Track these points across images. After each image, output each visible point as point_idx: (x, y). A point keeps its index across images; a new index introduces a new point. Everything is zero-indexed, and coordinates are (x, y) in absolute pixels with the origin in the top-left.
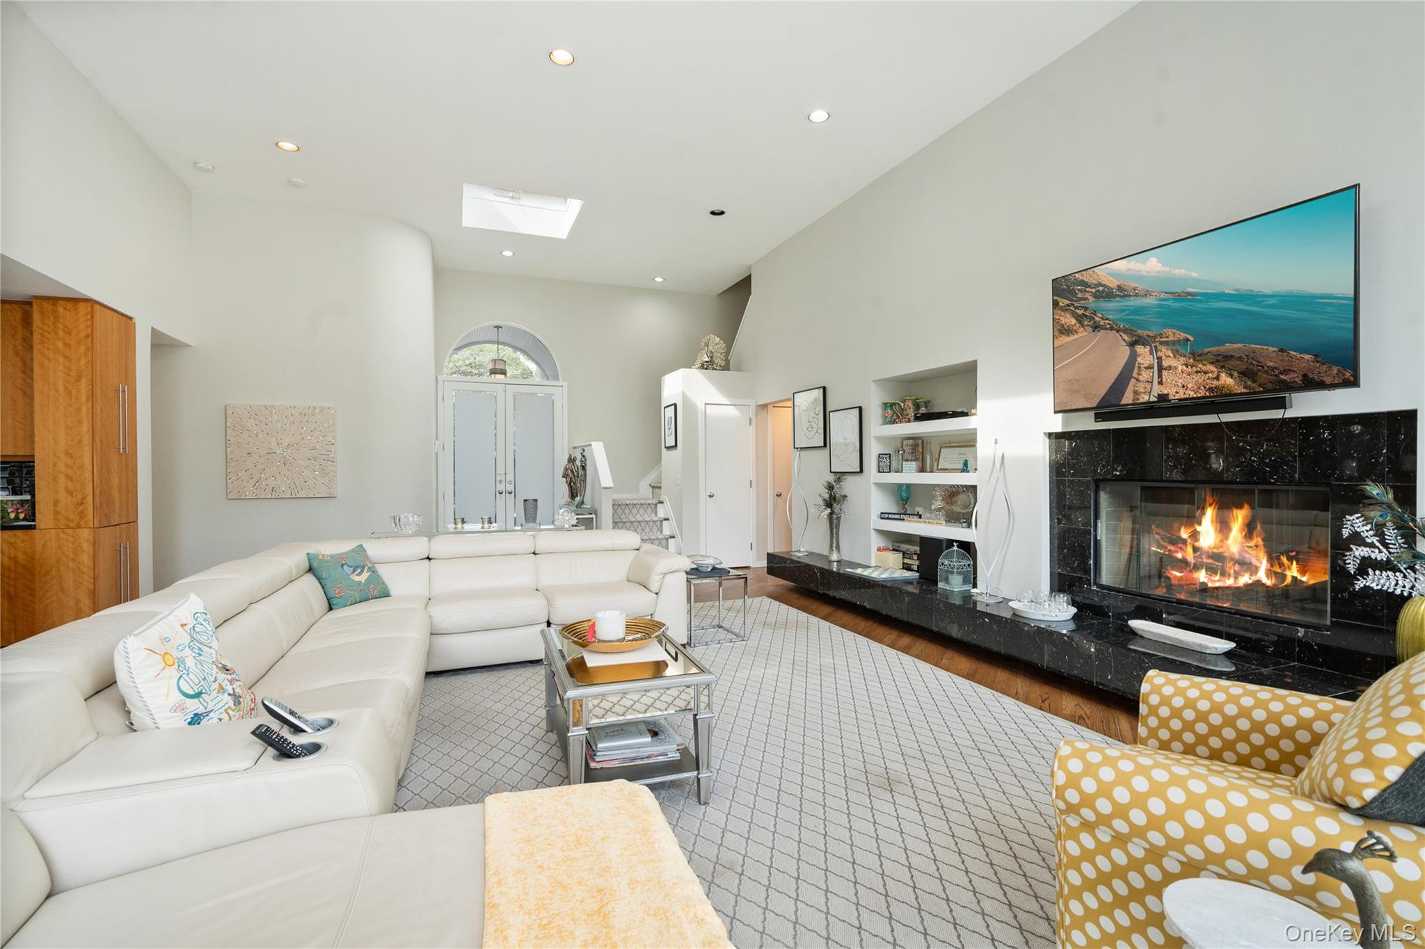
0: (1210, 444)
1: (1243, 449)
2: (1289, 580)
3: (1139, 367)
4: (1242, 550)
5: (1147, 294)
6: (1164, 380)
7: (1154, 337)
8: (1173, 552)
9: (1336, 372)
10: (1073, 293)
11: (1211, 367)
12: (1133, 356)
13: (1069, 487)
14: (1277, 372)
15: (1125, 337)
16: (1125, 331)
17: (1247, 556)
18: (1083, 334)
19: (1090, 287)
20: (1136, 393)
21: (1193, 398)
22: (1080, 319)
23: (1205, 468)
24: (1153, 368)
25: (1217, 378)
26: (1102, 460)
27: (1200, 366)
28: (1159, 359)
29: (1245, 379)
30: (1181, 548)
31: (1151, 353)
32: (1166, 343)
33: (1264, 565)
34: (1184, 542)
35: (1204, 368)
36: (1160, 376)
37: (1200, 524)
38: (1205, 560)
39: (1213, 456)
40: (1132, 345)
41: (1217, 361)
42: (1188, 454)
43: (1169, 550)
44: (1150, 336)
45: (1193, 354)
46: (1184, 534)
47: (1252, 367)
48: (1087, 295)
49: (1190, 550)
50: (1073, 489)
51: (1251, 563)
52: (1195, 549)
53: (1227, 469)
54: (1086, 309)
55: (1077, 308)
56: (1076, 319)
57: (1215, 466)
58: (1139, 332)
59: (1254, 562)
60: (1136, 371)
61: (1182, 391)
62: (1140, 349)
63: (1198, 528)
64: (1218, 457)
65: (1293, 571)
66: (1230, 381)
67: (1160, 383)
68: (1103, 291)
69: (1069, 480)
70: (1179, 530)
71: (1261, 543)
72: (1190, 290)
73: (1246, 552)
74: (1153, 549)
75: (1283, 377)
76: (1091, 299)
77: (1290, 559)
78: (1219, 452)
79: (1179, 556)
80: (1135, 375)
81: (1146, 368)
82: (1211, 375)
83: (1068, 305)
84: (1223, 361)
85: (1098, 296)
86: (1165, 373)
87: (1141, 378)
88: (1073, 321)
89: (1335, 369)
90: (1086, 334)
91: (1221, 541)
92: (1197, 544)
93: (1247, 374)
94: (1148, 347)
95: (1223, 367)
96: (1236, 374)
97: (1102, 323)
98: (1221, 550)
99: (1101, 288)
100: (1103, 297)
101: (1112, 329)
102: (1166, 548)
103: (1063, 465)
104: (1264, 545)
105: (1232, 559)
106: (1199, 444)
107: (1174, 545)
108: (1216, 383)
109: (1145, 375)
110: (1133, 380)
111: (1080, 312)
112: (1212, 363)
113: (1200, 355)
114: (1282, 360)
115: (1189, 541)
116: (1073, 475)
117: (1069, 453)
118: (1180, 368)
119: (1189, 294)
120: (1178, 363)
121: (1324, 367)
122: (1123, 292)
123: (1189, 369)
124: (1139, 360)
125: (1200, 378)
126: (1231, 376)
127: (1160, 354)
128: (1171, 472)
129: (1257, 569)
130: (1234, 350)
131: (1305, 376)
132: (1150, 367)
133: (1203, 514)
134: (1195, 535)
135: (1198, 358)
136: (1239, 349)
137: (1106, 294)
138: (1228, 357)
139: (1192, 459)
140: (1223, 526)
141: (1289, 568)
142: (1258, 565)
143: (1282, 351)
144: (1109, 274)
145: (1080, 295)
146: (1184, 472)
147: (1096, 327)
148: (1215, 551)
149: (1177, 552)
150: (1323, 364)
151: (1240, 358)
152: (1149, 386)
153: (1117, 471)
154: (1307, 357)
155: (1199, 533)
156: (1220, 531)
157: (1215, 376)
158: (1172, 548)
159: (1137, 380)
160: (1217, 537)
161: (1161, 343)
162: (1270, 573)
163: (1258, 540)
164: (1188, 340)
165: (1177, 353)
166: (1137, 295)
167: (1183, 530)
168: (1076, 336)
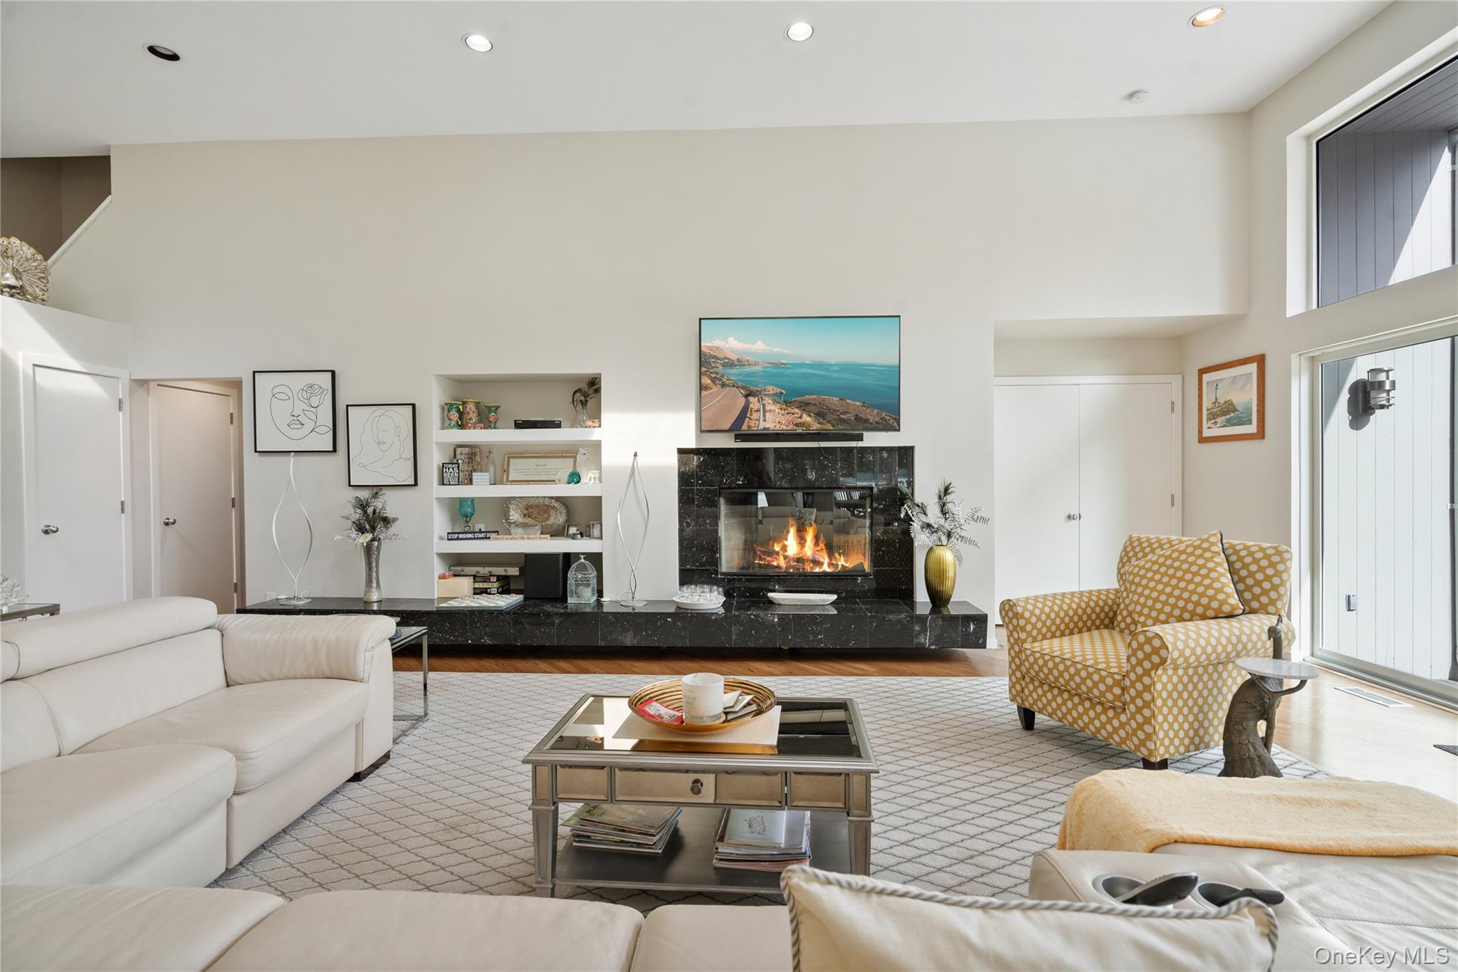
0: (807, 462)
1: (827, 465)
2: (840, 567)
3: (751, 411)
4: (814, 553)
5: (756, 364)
6: (767, 419)
7: (761, 391)
8: (771, 562)
9: (876, 413)
10: (709, 363)
11: (796, 410)
12: (748, 403)
13: (697, 495)
14: (838, 413)
15: (742, 391)
16: (742, 388)
17: (817, 556)
18: (715, 389)
19: (719, 359)
20: (749, 426)
21: (786, 430)
22: (713, 380)
23: (803, 478)
24: (759, 411)
25: (801, 417)
26: (727, 472)
27: (790, 409)
28: (764, 405)
29: (818, 418)
30: (776, 559)
31: (759, 401)
32: (768, 395)
33: (826, 560)
34: (777, 553)
35: (792, 411)
36: (764, 416)
37: (787, 540)
38: (792, 564)
39: (809, 470)
40: (746, 396)
41: (801, 406)
42: (792, 469)
43: (768, 561)
44: (757, 391)
45: (785, 402)
46: (777, 548)
47: (822, 410)
48: (718, 365)
49: (781, 558)
50: (701, 496)
51: (819, 561)
52: (785, 557)
53: (817, 479)
54: (717, 374)
55: (711, 373)
56: (711, 380)
57: (810, 477)
58: (751, 388)
59: (821, 560)
60: (749, 413)
61: (778, 426)
62: (751, 399)
63: (786, 543)
64: (812, 471)
65: (842, 562)
66: (809, 419)
67: (764, 420)
68: (728, 362)
69: (697, 489)
70: (773, 546)
71: (824, 547)
72: (783, 361)
73: (816, 554)
74: (757, 562)
75: (842, 416)
76: (721, 367)
77: (840, 554)
78: (813, 468)
79: (775, 564)
80: (748, 415)
81: (755, 411)
82: (796, 415)
83: (706, 371)
84: (804, 406)
85: (724, 365)
86: (767, 414)
87: (752, 417)
88: (709, 382)
89: (876, 411)
90: (717, 389)
91: (801, 549)
92: (786, 554)
93: (820, 415)
94: (757, 398)
95: (804, 410)
96: (812, 415)
97: (727, 382)
98: (801, 555)
99: (727, 361)
100: (727, 366)
101: (734, 386)
102: (765, 559)
103: (692, 476)
104: (826, 548)
105: (808, 560)
106: (799, 461)
107: (770, 556)
108: (800, 420)
109: (755, 416)
110: (747, 419)
111: (713, 376)
112: (797, 408)
113: (790, 403)
114: (842, 406)
115: (781, 552)
116: (701, 485)
117: (698, 467)
118: (777, 411)
119: (782, 364)
120: (776, 408)
121: (869, 410)
122: (740, 363)
123: (783, 412)
124: (751, 406)
125: (790, 417)
126: (810, 416)
127: (764, 402)
128: (781, 482)
129: (822, 563)
130: (811, 399)
131: (856, 415)
132: (758, 410)
133: (788, 532)
134: (784, 548)
135: (788, 405)
136: (815, 399)
137: (729, 364)
138: (807, 404)
139: (795, 472)
140: (802, 541)
141: (840, 560)
142: (823, 561)
143: (842, 399)
144: (731, 351)
145: (713, 365)
146: (790, 481)
147: (724, 385)
148: (798, 556)
149: (773, 561)
150: (868, 408)
151: (815, 405)
152: (757, 422)
153: (739, 480)
154: (858, 403)
155: (786, 546)
156: (800, 543)
157: (799, 416)
158: (769, 559)
159: (750, 418)
160: (798, 547)
161: (765, 395)
162: (830, 565)
163: (822, 546)
164: (782, 393)
165: (775, 402)
166: (749, 365)
167: (775, 545)
168: (711, 391)
